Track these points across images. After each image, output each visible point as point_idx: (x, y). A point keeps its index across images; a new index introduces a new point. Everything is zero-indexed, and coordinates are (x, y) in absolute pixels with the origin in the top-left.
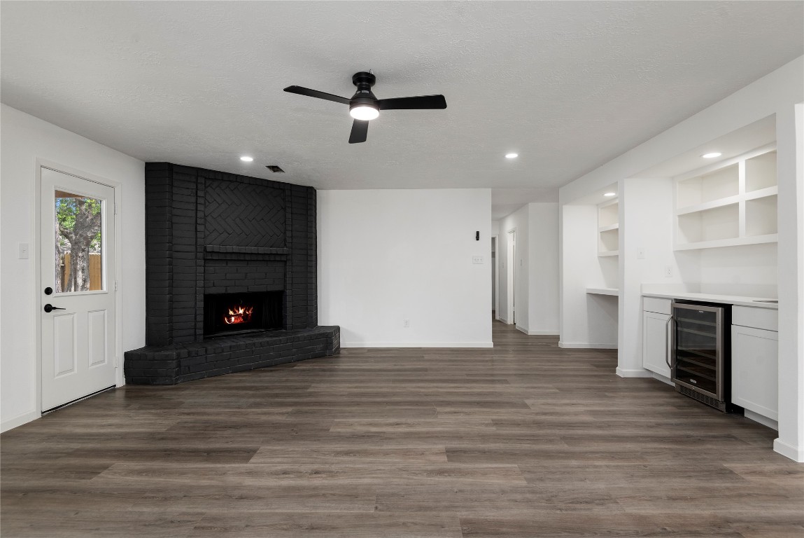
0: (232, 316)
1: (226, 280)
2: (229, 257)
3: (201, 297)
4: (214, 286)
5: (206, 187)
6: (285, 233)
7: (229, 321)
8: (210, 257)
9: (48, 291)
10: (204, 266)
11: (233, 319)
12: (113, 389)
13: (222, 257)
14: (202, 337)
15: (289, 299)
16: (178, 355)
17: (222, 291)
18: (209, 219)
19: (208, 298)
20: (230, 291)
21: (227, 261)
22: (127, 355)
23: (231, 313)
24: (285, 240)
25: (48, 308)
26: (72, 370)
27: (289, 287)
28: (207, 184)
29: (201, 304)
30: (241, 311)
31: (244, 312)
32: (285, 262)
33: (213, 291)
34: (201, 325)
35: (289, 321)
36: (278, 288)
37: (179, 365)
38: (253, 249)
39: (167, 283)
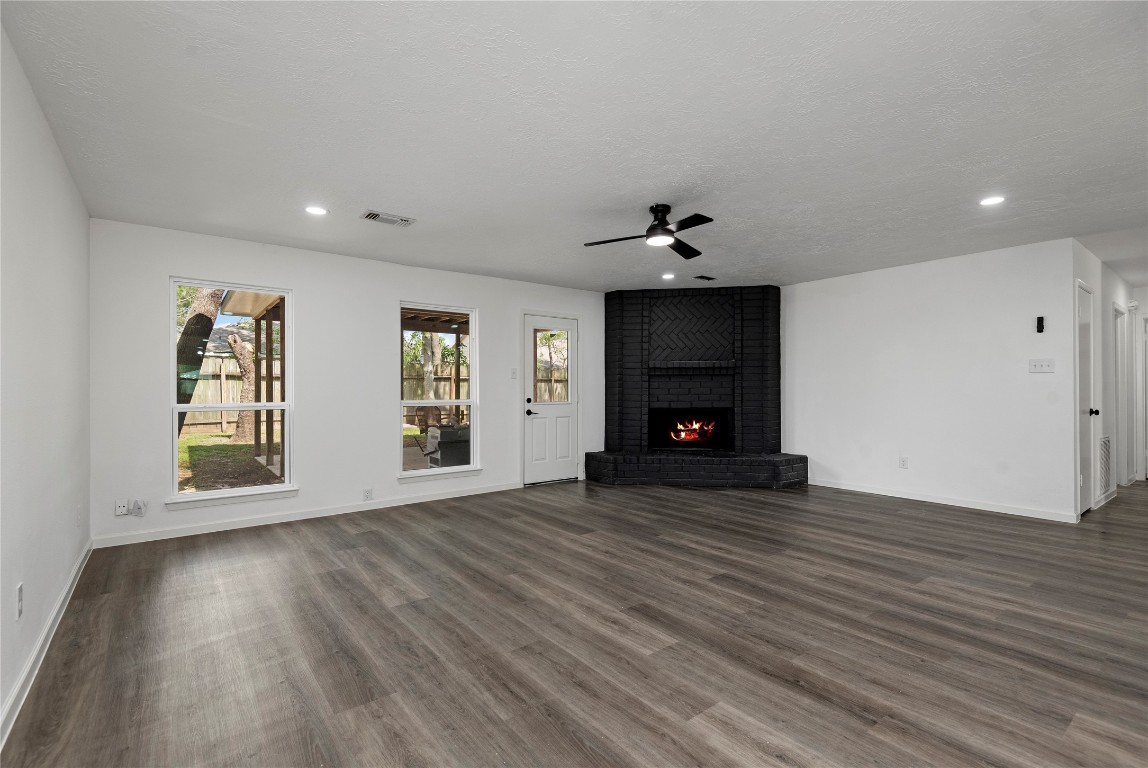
0: (681, 430)
1: (669, 395)
2: (671, 373)
3: (646, 410)
4: (658, 401)
5: (651, 306)
6: (733, 344)
7: (678, 436)
8: (653, 373)
9: (529, 401)
10: (649, 382)
11: (683, 435)
12: (575, 480)
13: (664, 373)
14: (646, 449)
15: (738, 418)
16: (615, 459)
17: (665, 405)
18: (654, 336)
19: (652, 412)
20: (674, 406)
21: (669, 376)
22: (587, 455)
23: (680, 427)
24: (734, 351)
25: (529, 413)
26: (545, 459)
27: (738, 403)
28: (652, 303)
29: (646, 417)
30: (696, 426)
31: (701, 428)
32: (733, 376)
33: (656, 405)
34: (645, 437)
35: (738, 443)
36: (728, 405)
37: (616, 469)
38: (695, 363)
39: (617, 397)
